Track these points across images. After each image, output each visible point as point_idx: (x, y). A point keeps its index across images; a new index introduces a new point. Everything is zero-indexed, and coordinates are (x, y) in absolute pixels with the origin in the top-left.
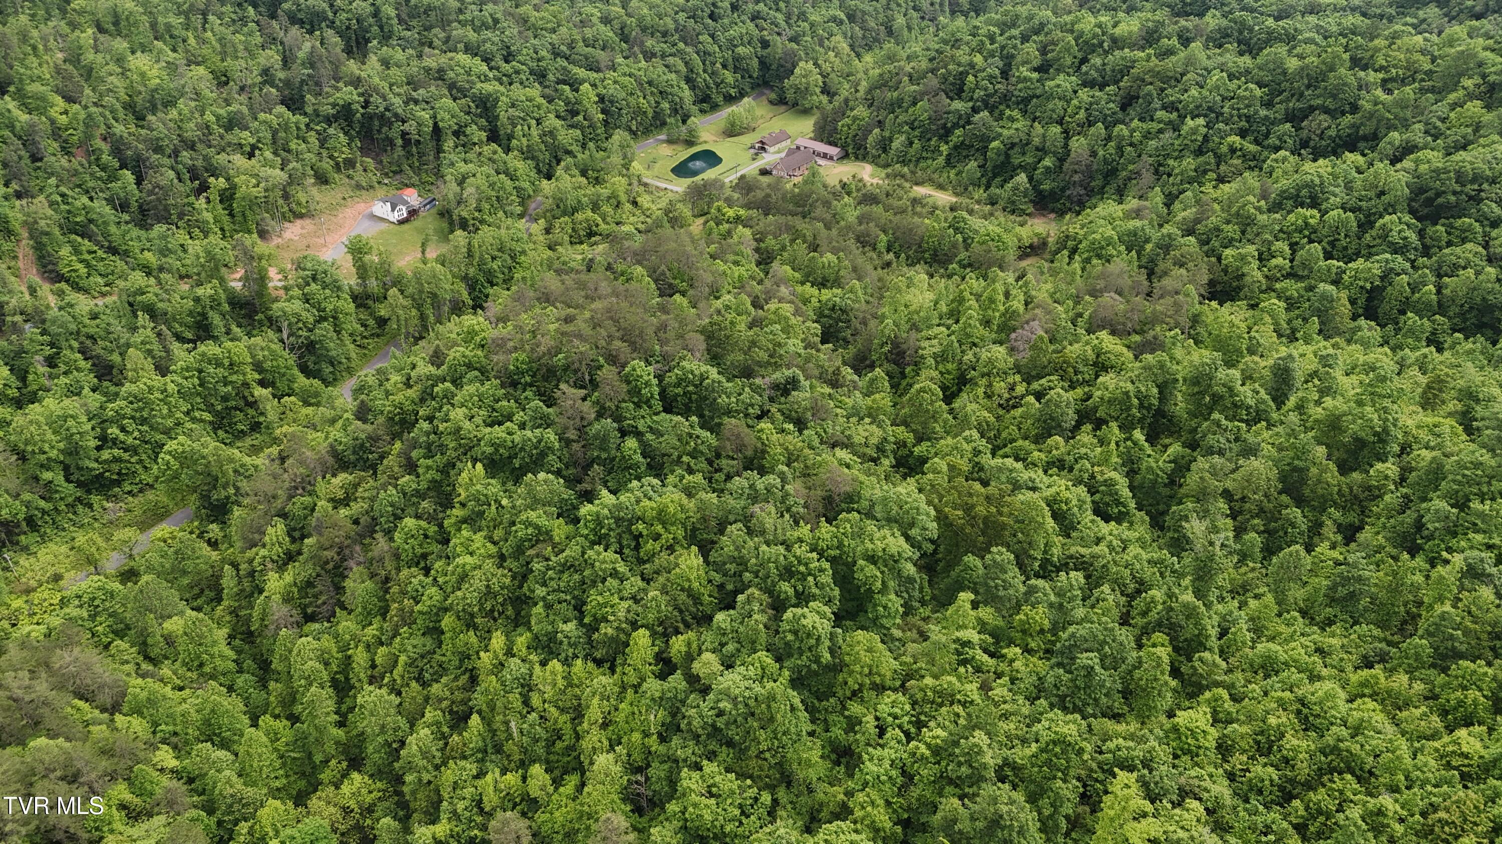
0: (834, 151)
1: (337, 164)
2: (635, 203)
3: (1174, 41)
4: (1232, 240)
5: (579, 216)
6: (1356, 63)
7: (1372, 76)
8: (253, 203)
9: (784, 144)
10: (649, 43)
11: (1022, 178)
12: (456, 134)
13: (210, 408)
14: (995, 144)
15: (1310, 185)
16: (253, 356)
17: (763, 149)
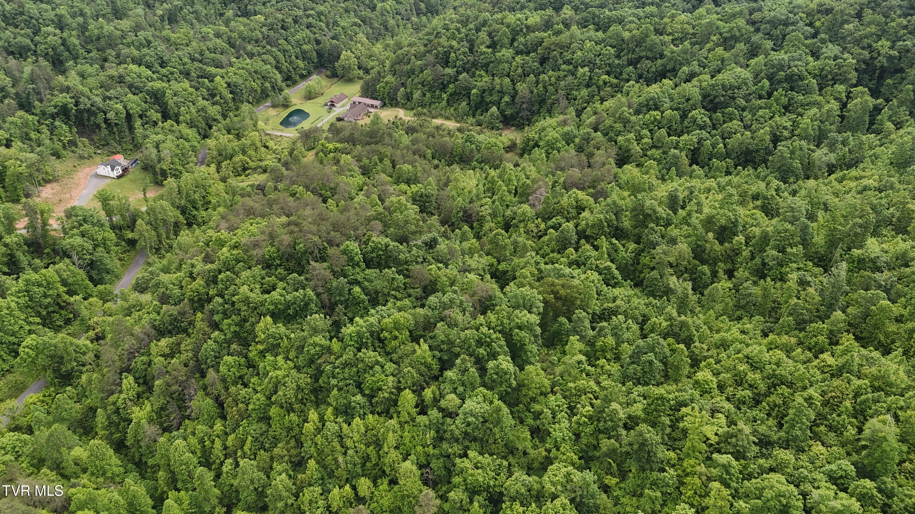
0: (377, 103)
1: (64, 144)
2: (266, 147)
3: (561, 26)
4: (620, 131)
5: (236, 159)
6: (659, 32)
7: (668, 39)
8: (19, 177)
9: (344, 101)
10: (249, 47)
11: (494, 109)
12: (141, 116)
13: (39, 314)
14: (474, 91)
15: (653, 99)
16: (60, 276)
17: (333, 105)
